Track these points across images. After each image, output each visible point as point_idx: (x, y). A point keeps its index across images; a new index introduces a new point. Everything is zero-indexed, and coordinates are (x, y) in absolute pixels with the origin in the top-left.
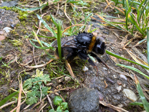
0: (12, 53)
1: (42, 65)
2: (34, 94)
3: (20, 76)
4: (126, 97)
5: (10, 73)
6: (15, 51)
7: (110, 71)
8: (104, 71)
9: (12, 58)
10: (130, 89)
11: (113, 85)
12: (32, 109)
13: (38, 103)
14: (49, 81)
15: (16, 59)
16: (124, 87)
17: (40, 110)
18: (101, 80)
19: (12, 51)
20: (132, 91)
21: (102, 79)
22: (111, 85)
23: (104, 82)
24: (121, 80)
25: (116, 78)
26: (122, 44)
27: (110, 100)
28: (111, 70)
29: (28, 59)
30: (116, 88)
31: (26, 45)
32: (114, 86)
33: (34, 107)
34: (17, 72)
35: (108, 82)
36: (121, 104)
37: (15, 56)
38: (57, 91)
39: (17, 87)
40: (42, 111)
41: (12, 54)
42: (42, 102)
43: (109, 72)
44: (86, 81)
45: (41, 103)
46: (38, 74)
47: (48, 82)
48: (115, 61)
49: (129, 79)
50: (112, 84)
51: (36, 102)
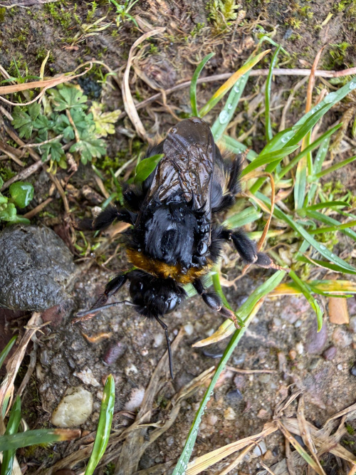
0: (177, 11)
1: (139, 126)
2: (39, 123)
3: (89, 65)
4: (64, 393)
5: (101, 32)
6: (187, 15)
7: (151, 356)
8: (150, 338)
9: (154, 18)
10: (93, 413)
11: (98, 359)
12: (6, 128)
13: (19, 141)
14: (83, 158)
15: (155, 32)
16: (96, 393)
17: (6, 149)
18: (109, 323)
19: (183, 6)
20: (86, 416)
21: (116, 328)
22: (98, 353)
23: (103, 332)
24: (121, 390)
25: (127, 374)
26: (299, 425)
27: (50, 345)
28: (158, 362)
29: (158, 72)
30: (86, 367)
31: (220, 46)
32: (96, 363)
33: (9, 132)
34: (107, 52)
35: (108, 345)
36: (43, 375)
37: (165, 25)
38: (60, 188)
39: (58, 68)
40: (5, 157)
41: (173, 10)
42: (24, 151)
43: (145, 353)
44: (99, 273)
45: (22, 149)
46: (105, 120)
47: (79, 156)
48: (197, 379)
49: (129, 416)
50: (103, 357)
51: (22, 135)
